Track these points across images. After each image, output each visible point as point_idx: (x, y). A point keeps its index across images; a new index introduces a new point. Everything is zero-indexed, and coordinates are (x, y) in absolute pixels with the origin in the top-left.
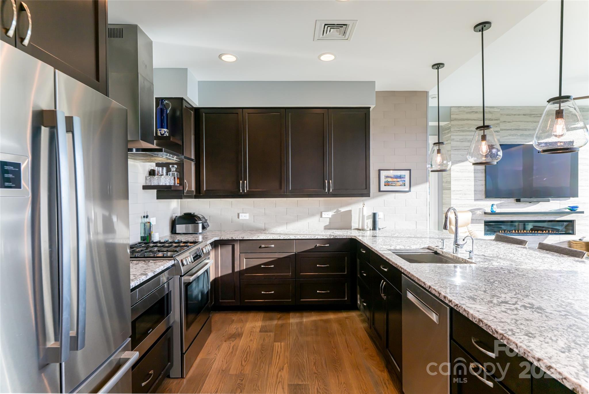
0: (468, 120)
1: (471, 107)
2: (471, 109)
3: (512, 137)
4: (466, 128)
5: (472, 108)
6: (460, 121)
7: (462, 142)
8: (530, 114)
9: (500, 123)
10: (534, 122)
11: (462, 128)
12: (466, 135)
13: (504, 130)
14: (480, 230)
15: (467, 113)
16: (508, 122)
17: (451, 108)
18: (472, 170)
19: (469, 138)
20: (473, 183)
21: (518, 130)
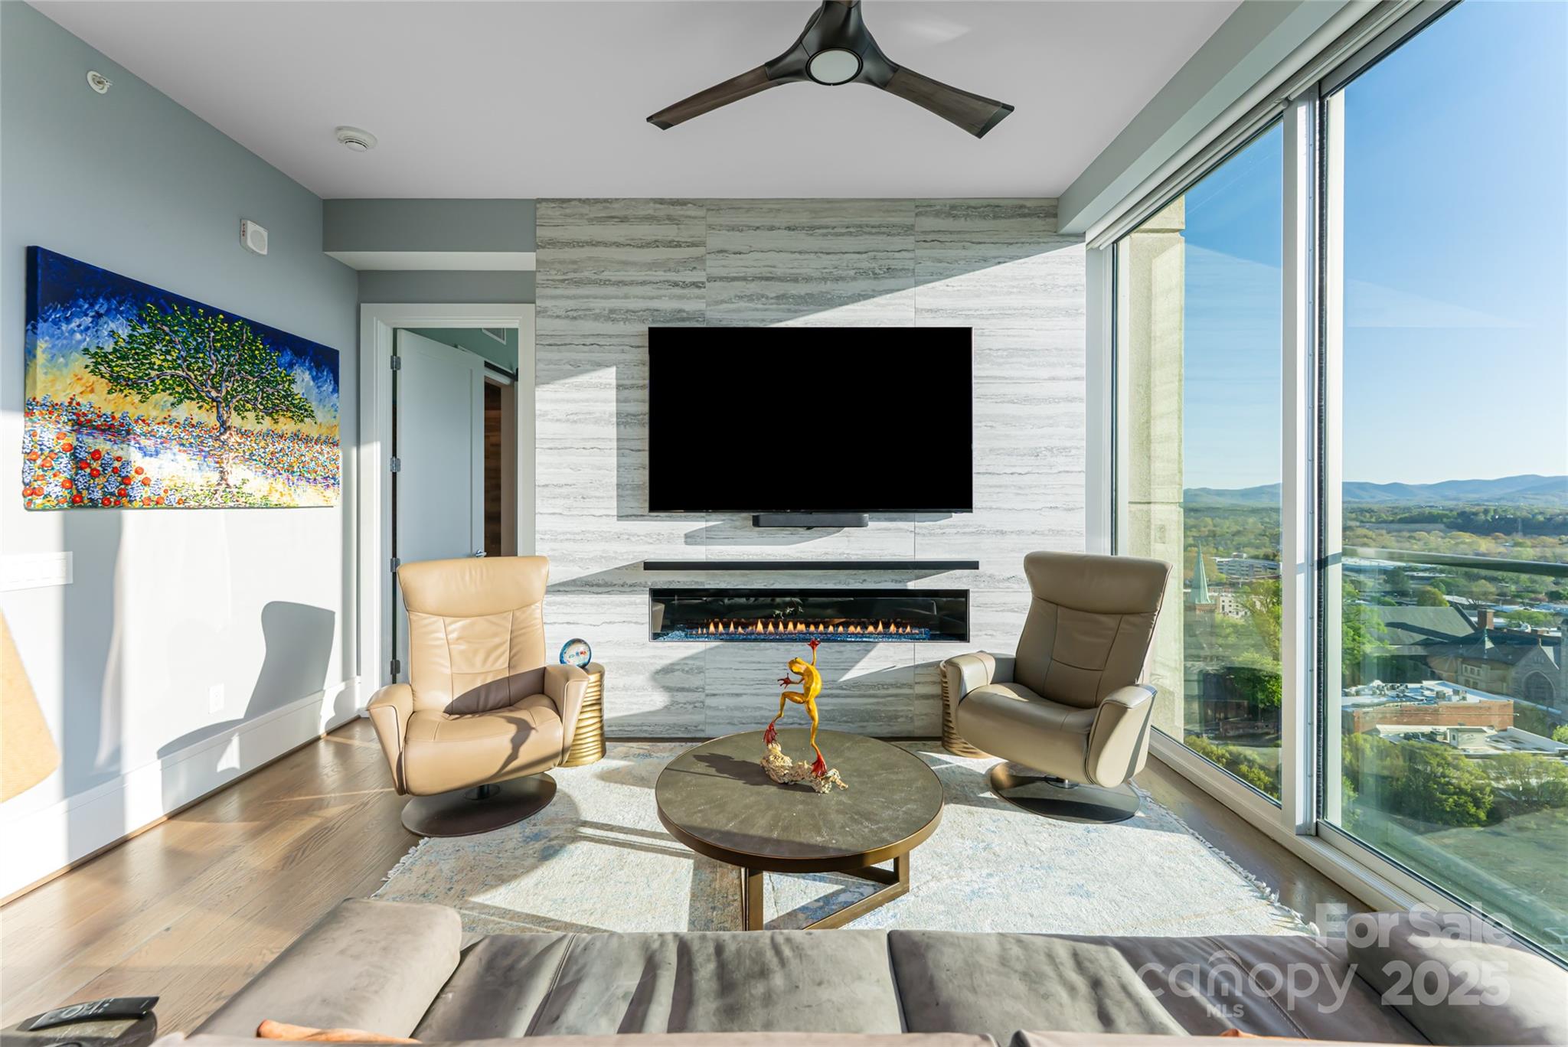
0: (593, 245)
1: (606, 201)
2: (608, 208)
3: (747, 304)
4: (587, 274)
5: (608, 205)
6: (567, 249)
7: (575, 318)
8: (809, 224)
9: (708, 256)
10: (822, 253)
11: (575, 271)
12: (587, 297)
13: (722, 279)
14: (635, 620)
15: (592, 221)
16: (735, 253)
17: (538, 206)
18: (611, 415)
19: (599, 305)
20: (613, 461)
21: (767, 279)
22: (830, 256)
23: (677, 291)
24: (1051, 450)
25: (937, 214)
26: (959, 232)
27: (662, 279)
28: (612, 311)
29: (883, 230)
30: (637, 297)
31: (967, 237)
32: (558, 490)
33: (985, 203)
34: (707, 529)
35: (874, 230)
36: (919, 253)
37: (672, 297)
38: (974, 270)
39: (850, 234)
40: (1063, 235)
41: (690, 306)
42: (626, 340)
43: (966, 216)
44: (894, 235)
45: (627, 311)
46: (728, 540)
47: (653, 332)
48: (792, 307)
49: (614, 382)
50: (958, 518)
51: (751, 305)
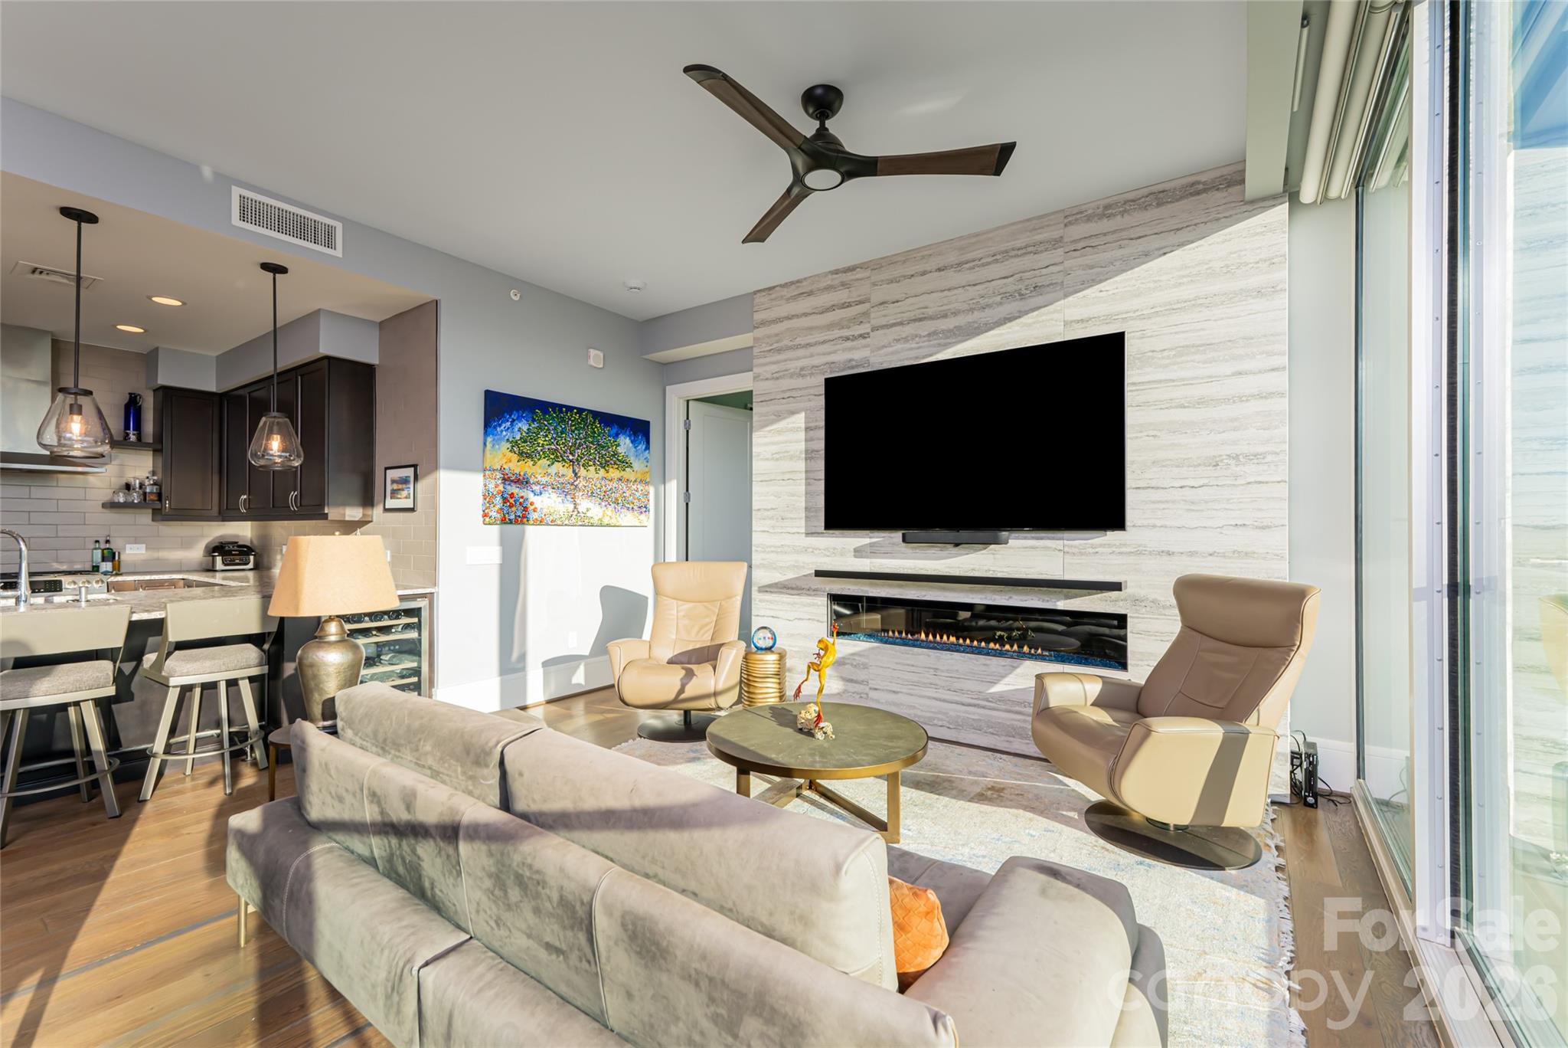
0: (789, 319)
1: (798, 281)
2: (798, 287)
3: (903, 346)
4: (786, 342)
5: (799, 284)
6: (773, 326)
7: (776, 379)
8: (957, 262)
9: (872, 310)
10: (969, 285)
11: (777, 342)
12: (786, 360)
13: (882, 327)
14: (817, 618)
15: (788, 300)
16: (894, 303)
17: (755, 296)
18: (801, 452)
19: (793, 366)
20: (802, 488)
21: (920, 320)
22: (977, 287)
23: (849, 344)
24: (1236, 457)
25: (1089, 219)
26: (1114, 232)
27: (837, 336)
28: (802, 369)
29: (1030, 249)
30: (819, 354)
31: (1124, 234)
32: (766, 513)
33: (1146, 191)
34: (871, 545)
35: (1020, 252)
36: (1067, 264)
37: (844, 350)
38: (1132, 268)
39: (997, 261)
40: (1252, 202)
41: (857, 355)
42: (812, 391)
43: (1122, 213)
44: (1041, 252)
45: (813, 367)
46: (887, 554)
47: (829, 382)
48: (942, 341)
49: (803, 426)
50: (1112, 536)
51: (907, 346)
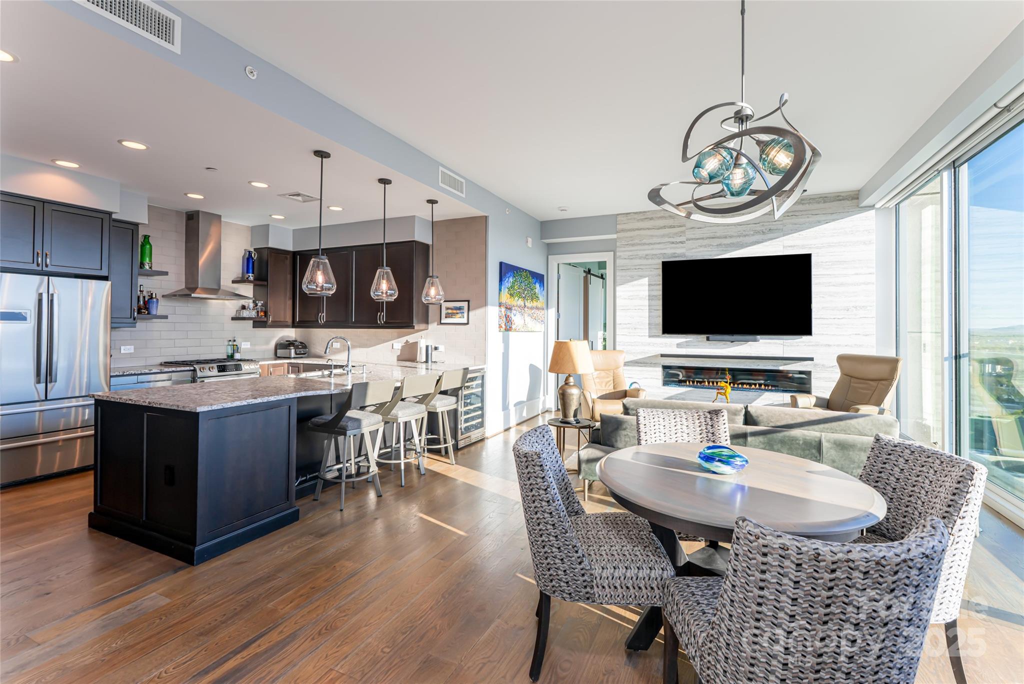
1: (644, 212)
2: (644, 215)
3: (703, 249)
4: (636, 241)
6: (629, 232)
7: (631, 259)
9: (686, 230)
11: (632, 241)
12: (637, 250)
13: (692, 239)
14: (656, 378)
15: (638, 220)
16: (698, 228)
17: (618, 216)
18: (646, 296)
19: (641, 253)
20: (646, 314)
21: (713, 238)
22: (741, 227)
23: (673, 245)
24: (855, 307)
27: (667, 241)
28: (647, 255)
30: (656, 249)
32: (625, 326)
33: (819, 196)
34: (687, 342)
36: (784, 222)
37: (671, 248)
40: (862, 207)
41: (680, 251)
42: (653, 267)
45: (654, 255)
46: (696, 346)
47: (664, 263)
48: (724, 249)
49: (647, 283)
51: (706, 249)
